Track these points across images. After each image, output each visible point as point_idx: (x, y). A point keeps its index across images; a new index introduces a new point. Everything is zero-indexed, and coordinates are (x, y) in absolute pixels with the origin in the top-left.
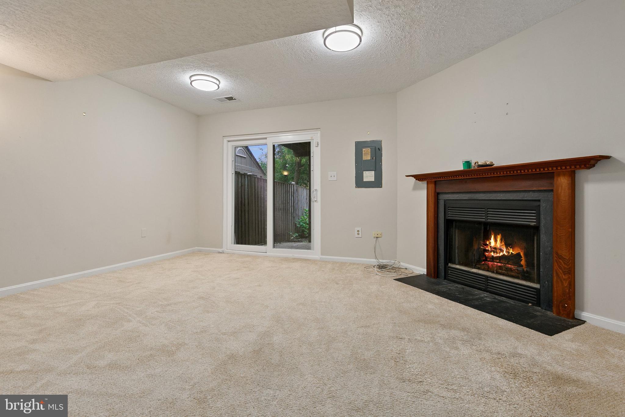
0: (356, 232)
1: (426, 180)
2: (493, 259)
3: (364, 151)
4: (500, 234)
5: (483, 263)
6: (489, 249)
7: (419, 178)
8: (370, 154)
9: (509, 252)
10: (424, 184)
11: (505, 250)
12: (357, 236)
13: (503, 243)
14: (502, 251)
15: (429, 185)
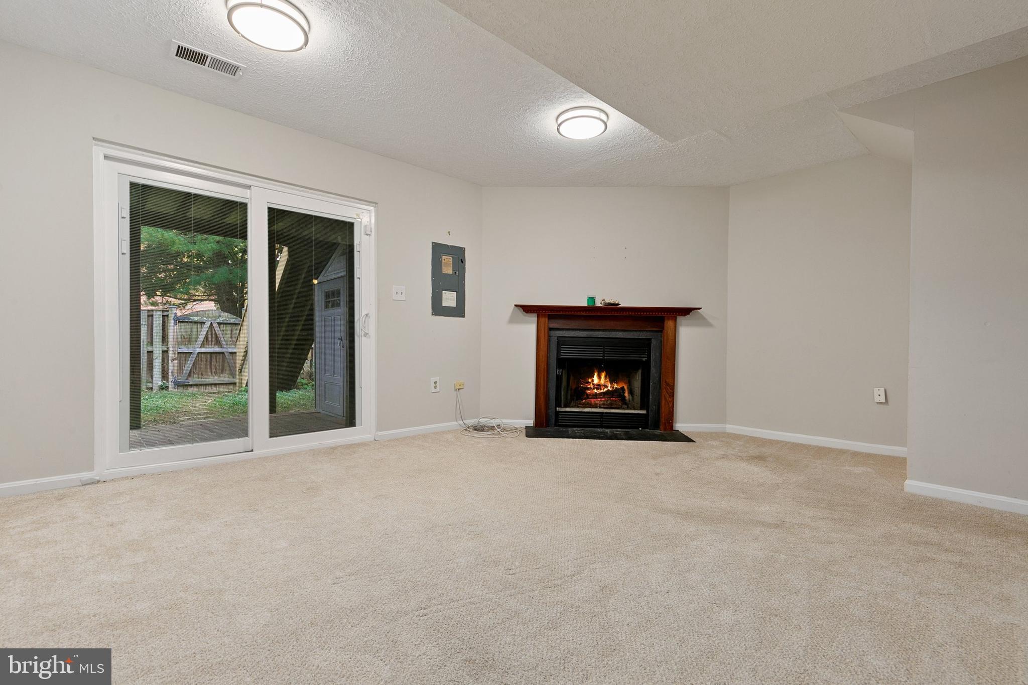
0: (433, 385)
1: (536, 312)
2: (596, 396)
3: (444, 260)
4: (605, 372)
5: (584, 401)
6: (592, 386)
7: (527, 309)
8: (452, 265)
9: (613, 387)
10: (533, 318)
11: (609, 385)
12: (434, 390)
13: (608, 380)
14: (606, 387)
15: (541, 319)
